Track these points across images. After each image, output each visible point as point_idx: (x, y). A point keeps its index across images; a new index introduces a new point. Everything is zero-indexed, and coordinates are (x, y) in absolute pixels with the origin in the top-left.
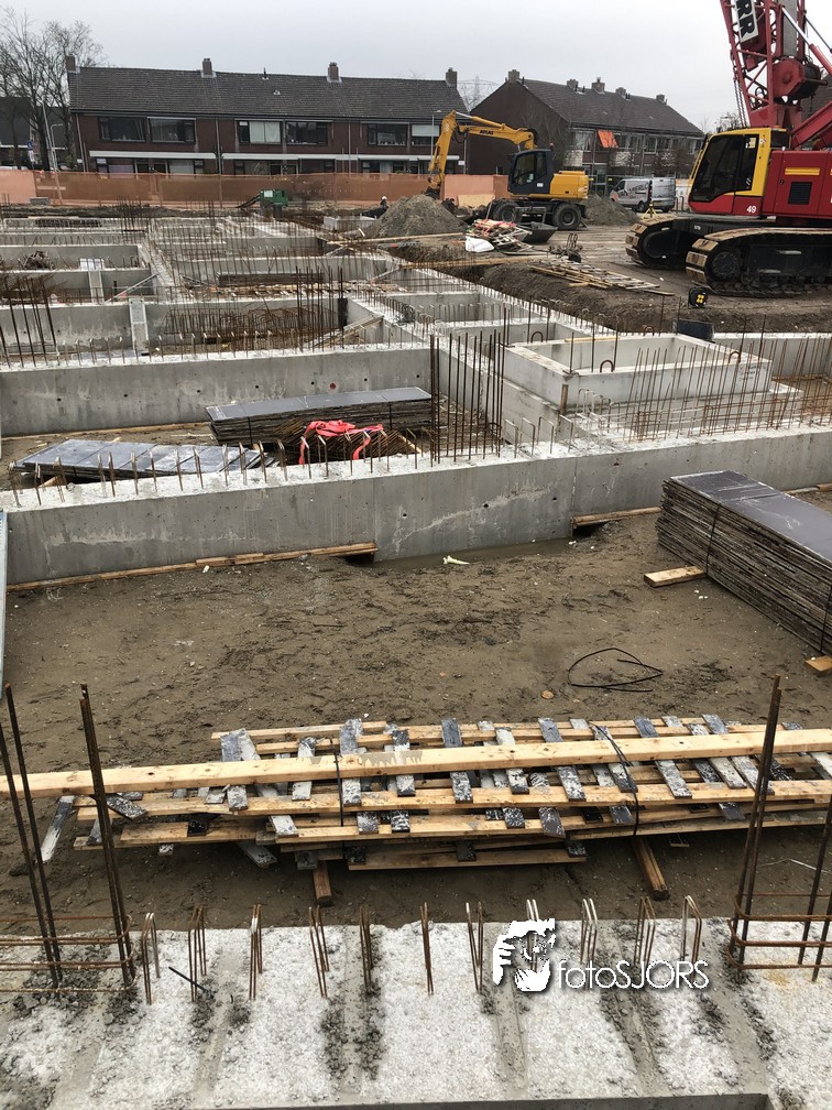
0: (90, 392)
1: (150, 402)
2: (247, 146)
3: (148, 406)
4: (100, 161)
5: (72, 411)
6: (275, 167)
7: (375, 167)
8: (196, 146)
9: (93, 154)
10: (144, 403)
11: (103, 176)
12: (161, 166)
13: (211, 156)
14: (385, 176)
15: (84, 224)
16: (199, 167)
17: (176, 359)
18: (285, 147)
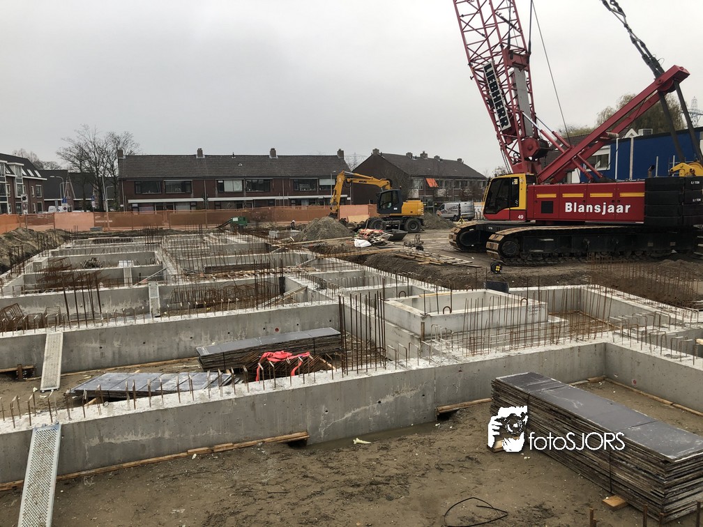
0: (121, 342)
1: (160, 346)
2: (222, 192)
3: (158, 349)
4: (134, 205)
5: (109, 354)
6: (239, 205)
7: (298, 202)
8: (192, 195)
9: (130, 201)
10: (156, 347)
11: (135, 213)
12: (171, 206)
13: (202, 200)
14: (305, 207)
15: (122, 241)
16: (193, 206)
17: (178, 318)
18: (245, 194)
